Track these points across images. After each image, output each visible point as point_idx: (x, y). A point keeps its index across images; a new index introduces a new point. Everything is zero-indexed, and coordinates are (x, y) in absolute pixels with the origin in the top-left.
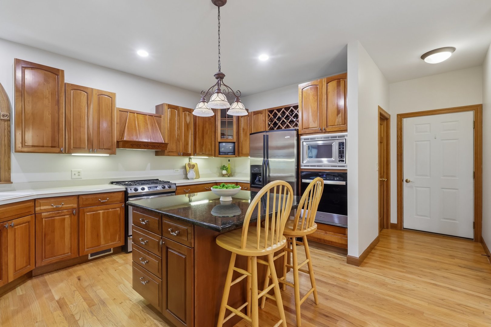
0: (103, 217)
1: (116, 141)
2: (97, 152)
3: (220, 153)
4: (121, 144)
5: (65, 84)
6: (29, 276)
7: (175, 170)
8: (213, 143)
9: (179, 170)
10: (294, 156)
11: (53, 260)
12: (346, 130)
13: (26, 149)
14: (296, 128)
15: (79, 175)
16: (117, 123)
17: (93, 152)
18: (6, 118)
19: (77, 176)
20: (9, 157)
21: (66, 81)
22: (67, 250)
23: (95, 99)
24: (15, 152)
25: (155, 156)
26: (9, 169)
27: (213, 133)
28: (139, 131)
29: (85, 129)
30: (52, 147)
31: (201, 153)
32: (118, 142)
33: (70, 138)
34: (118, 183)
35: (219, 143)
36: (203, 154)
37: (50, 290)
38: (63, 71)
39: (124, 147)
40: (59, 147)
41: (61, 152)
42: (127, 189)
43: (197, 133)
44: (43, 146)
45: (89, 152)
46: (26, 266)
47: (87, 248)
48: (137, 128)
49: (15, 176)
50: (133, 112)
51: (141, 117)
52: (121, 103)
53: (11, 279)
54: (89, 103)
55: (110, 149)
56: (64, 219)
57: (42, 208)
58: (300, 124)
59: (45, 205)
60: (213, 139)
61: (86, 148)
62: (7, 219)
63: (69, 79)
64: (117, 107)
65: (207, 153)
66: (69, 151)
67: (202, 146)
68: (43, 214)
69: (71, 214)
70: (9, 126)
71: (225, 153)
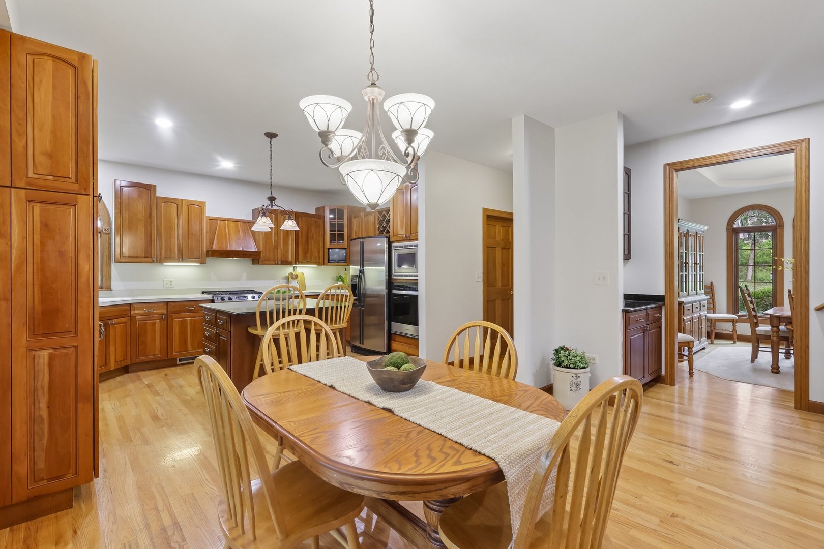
0: (190, 324)
1: (205, 250)
2: (187, 262)
3: (329, 261)
4: (210, 253)
5: (157, 197)
6: (125, 370)
7: (276, 280)
8: (321, 249)
9: (281, 280)
10: (384, 263)
11: (146, 358)
12: (417, 239)
13: (123, 260)
14: (388, 235)
15: (171, 284)
16: (207, 232)
17: (183, 261)
18: (107, 232)
19: (169, 286)
20: (110, 267)
21: (158, 195)
22: (157, 352)
23: (184, 210)
24: (115, 262)
25: (251, 265)
26: (110, 278)
27: (321, 238)
28: (229, 240)
29: (175, 239)
30: (145, 257)
31: (305, 261)
32: (207, 251)
33: (161, 249)
34: (208, 293)
35: (329, 249)
36: (307, 262)
37: (142, 379)
38: (155, 186)
39: (213, 256)
40: (151, 257)
41: (153, 262)
42: (213, 297)
43: (300, 238)
44: (138, 257)
45: (179, 262)
46: (124, 360)
47: (175, 352)
48: (228, 236)
49: (114, 284)
50: (224, 220)
51: (232, 224)
52: (211, 212)
53: (112, 368)
54: (179, 214)
55: (199, 259)
56: (155, 323)
57: (137, 312)
58: (391, 231)
59: (139, 310)
60: (321, 245)
61: (176, 257)
62: (110, 318)
63: (161, 192)
64: (207, 215)
65: (313, 261)
66: (160, 261)
67: (306, 252)
68: (137, 317)
69: (161, 319)
70: (110, 239)
71: (335, 261)
